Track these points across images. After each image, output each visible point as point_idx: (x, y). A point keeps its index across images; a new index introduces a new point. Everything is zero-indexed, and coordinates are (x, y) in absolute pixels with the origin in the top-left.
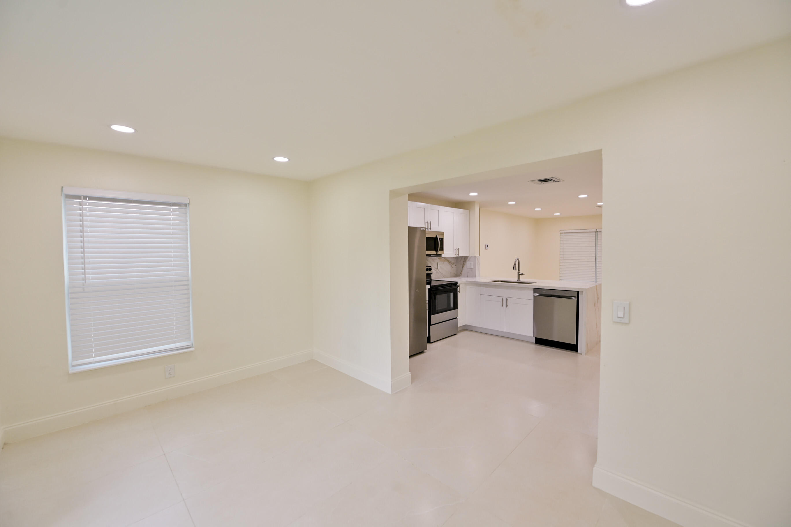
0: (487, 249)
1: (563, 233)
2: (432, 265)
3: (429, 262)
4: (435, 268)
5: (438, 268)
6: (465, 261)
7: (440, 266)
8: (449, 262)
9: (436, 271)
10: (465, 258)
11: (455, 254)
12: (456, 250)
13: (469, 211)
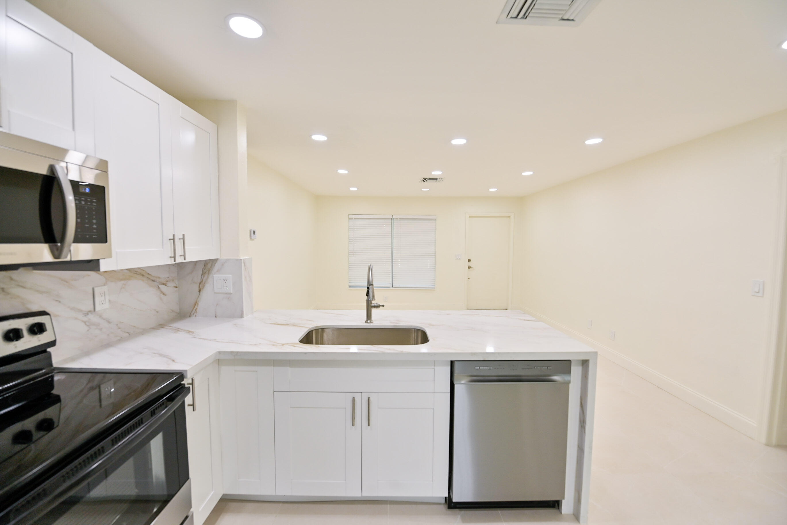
0: (253, 240)
1: (353, 218)
2: (60, 302)
3: (38, 291)
4: (80, 311)
5: (96, 310)
6: (205, 274)
7: (109, 300)
8: (150, 279)
9: (83, 321)
10: (206, 265)
11: (172, 255)
12: (172, 242)
13: (216, 126)
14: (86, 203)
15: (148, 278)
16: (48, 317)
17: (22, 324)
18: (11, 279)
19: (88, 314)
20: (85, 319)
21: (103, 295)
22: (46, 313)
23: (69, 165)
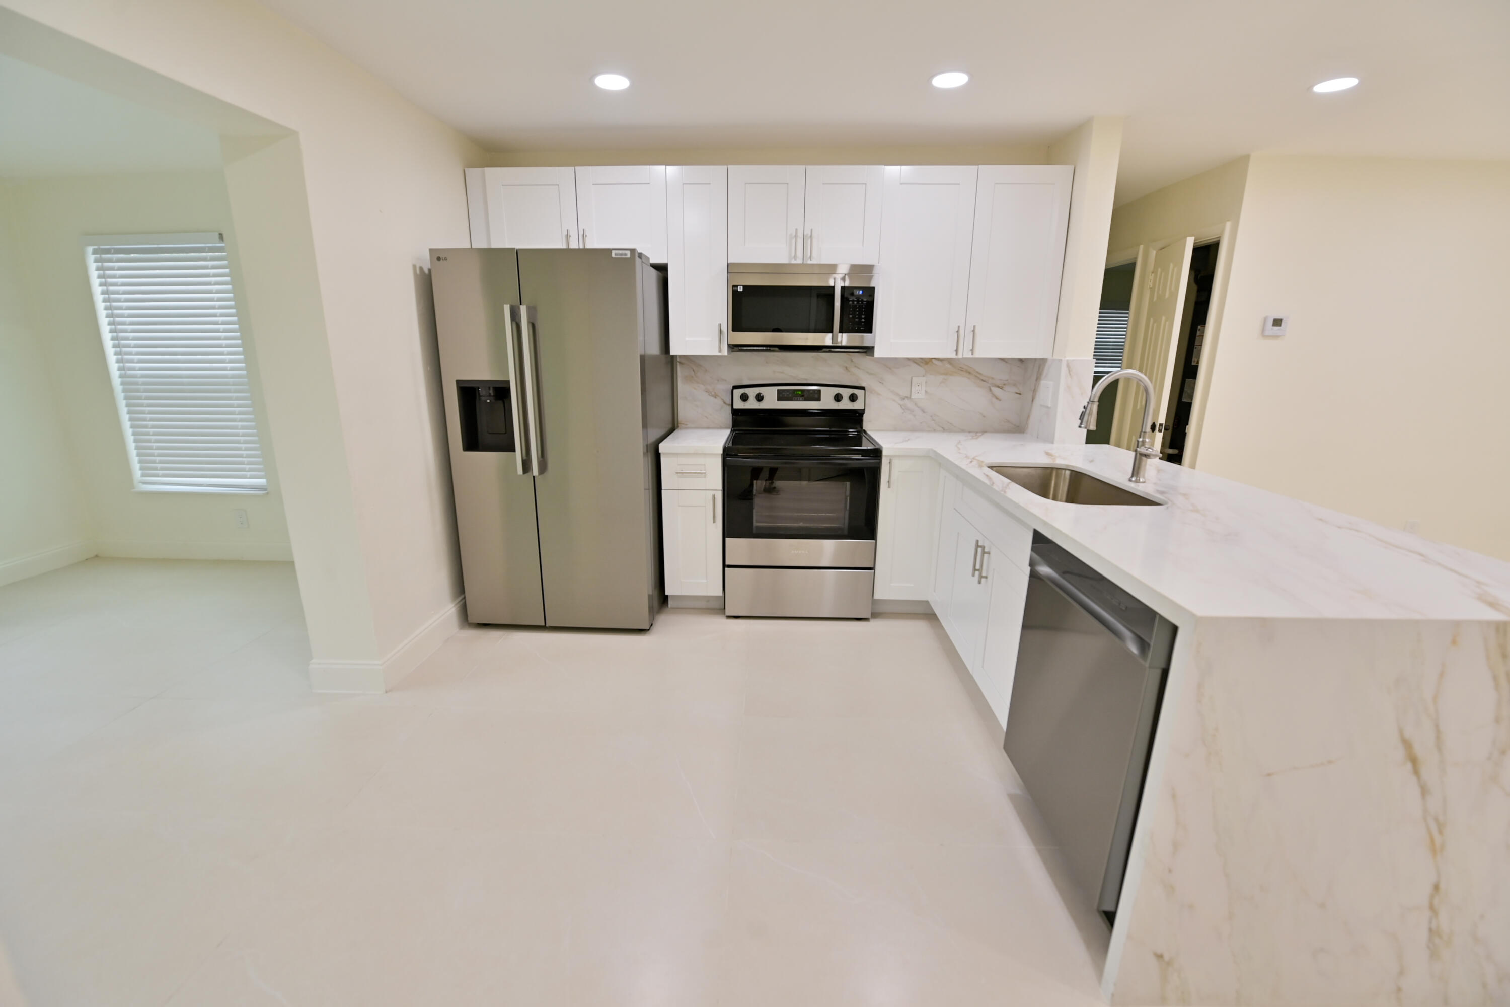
2: (882, 384)
3: (868, 372)
4: (898, 395)
5: (912, 397)
6: (1038, 379)
7: (926, 391)
8: (978, 378)
9: (899, 404)
10: (1039, 367)
11: (955, 349)
12: (956, 334)
13: (1072, 167)
14: (858, 303)
15: (976, 376)
16: (863, 391)
17: (846, 393)
18: (852, 361)
19: (904, 399)
20: (901, 402)
21: (920, 386)
22: (863, 388)
23: (842, 276)
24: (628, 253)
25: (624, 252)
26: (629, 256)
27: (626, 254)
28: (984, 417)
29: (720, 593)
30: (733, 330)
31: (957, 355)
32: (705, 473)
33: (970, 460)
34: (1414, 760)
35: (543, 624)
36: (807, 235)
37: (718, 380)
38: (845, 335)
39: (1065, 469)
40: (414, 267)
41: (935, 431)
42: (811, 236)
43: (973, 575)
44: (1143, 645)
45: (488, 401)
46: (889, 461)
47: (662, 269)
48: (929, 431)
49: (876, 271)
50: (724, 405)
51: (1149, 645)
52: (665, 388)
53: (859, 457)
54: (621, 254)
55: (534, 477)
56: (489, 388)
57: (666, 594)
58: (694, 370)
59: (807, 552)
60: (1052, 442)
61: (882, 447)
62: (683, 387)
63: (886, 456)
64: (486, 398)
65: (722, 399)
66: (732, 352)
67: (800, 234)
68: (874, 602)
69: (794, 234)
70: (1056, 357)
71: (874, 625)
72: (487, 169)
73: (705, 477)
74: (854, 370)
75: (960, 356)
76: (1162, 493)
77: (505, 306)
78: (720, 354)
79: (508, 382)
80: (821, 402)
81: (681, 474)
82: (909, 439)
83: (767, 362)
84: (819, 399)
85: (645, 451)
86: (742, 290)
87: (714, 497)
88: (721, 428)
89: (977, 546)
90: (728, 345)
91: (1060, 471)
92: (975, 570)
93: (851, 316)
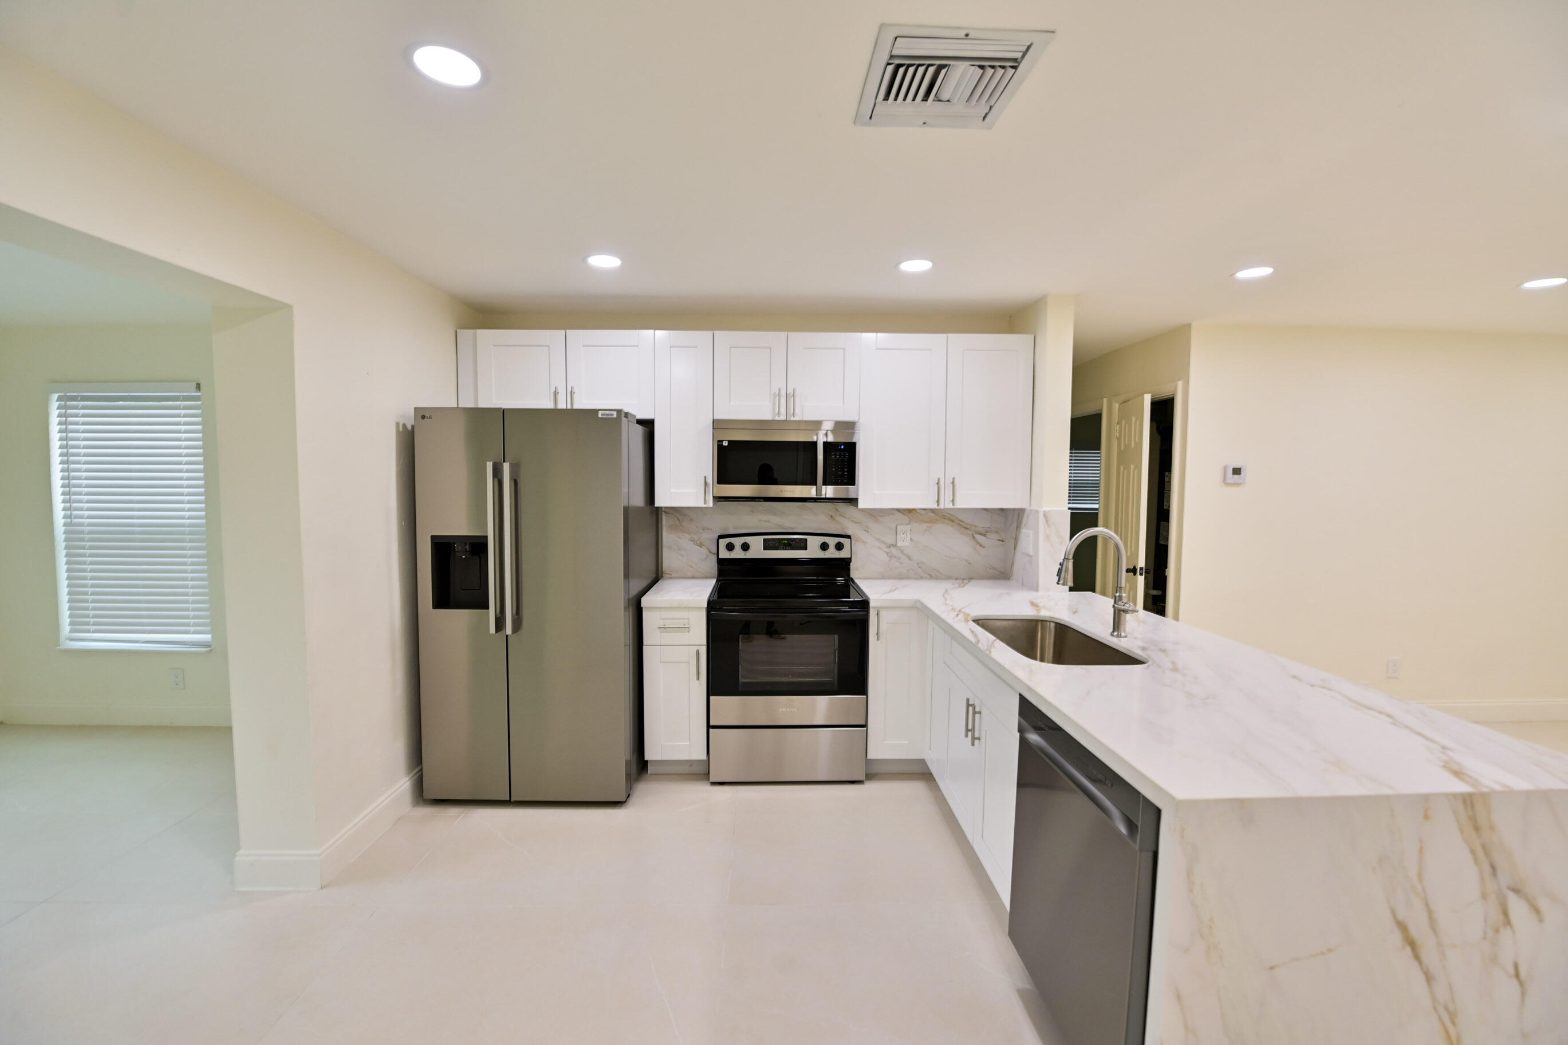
0: (1234, 485)
2: (868, 532)
3: (852, 521)
4: (884, 542)
5: (898, 545)
6: (1018, 527)
7: (911, 539)
8: (961, 525)
9: (885, 552)
10: (1019, 516)
11: (936, 500)
12: (937, 485)
13: (1032, 337)
14: (840, 457)
15: (959, 524)
16: (849, 540)
17: (832, 542)
18: (837, 510)
19: (890, 547)
20: (888, 550)
21: (905, 534)
22: (849, 537)
23: (825, 432)
24: (615, 414)
25: (610, 412)
26: (615, 416)
27: (612, 415)
28: (969, 563)
29: (704, 757)
30: (719, 482)
31: (938, 505)
32: (689, 628)
33: (956, 613)
34: (1412, 944)
35: (508, 799)
36: (790, 394)
37: (703, 530)
38: (829, 487)
39: (1050, 621)
40: (398, 424)
41: (922, 578)
42: (794, 394)
43: (967, 736)
44: (1131, 826)
45: (464, 557)
46: (877, 612)
47: (648, 425)
48: (916, 579)
49: (857, 426)
50: (710, 554)
51: (1137, 827)
52: (649, 537)
53: (846, 609)
54: (608, 415)
55: (507, 636)
56: (466, 543)
57: (646, 759)
58: (679, 520)
59: (795, 710)
60: (1037, 590)
61: (869, 599)
62: (667, 537)
63: (873, 608)
64: (461, 553)
65: (708, 549)
66: (718, 501)
67: (783, 393)
68: (868, 762)
69: (777, 393)
70: (1033, 508)
71: (870, 788)
72: (479, 331)
73: (689, 632)
74: (839, 519)
75: (942, 506)
76: (1143, 649)
77: (488, 463)
78: (705, 506)
79: (486, 537)
80: (808, 550)
81: (663, 628)
82: (896, 589)
83: (752, 512)
84: (805, 548)
85: (627, 605)
86: (727, 444)
87: (698, 652)
88: (707, 577)
89: (968, 705)
90: (713, 497)
91: (1045, 623)
92: (967, 730)
93: (834, 469)
